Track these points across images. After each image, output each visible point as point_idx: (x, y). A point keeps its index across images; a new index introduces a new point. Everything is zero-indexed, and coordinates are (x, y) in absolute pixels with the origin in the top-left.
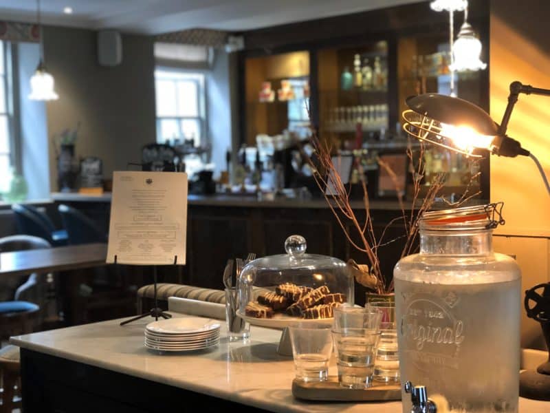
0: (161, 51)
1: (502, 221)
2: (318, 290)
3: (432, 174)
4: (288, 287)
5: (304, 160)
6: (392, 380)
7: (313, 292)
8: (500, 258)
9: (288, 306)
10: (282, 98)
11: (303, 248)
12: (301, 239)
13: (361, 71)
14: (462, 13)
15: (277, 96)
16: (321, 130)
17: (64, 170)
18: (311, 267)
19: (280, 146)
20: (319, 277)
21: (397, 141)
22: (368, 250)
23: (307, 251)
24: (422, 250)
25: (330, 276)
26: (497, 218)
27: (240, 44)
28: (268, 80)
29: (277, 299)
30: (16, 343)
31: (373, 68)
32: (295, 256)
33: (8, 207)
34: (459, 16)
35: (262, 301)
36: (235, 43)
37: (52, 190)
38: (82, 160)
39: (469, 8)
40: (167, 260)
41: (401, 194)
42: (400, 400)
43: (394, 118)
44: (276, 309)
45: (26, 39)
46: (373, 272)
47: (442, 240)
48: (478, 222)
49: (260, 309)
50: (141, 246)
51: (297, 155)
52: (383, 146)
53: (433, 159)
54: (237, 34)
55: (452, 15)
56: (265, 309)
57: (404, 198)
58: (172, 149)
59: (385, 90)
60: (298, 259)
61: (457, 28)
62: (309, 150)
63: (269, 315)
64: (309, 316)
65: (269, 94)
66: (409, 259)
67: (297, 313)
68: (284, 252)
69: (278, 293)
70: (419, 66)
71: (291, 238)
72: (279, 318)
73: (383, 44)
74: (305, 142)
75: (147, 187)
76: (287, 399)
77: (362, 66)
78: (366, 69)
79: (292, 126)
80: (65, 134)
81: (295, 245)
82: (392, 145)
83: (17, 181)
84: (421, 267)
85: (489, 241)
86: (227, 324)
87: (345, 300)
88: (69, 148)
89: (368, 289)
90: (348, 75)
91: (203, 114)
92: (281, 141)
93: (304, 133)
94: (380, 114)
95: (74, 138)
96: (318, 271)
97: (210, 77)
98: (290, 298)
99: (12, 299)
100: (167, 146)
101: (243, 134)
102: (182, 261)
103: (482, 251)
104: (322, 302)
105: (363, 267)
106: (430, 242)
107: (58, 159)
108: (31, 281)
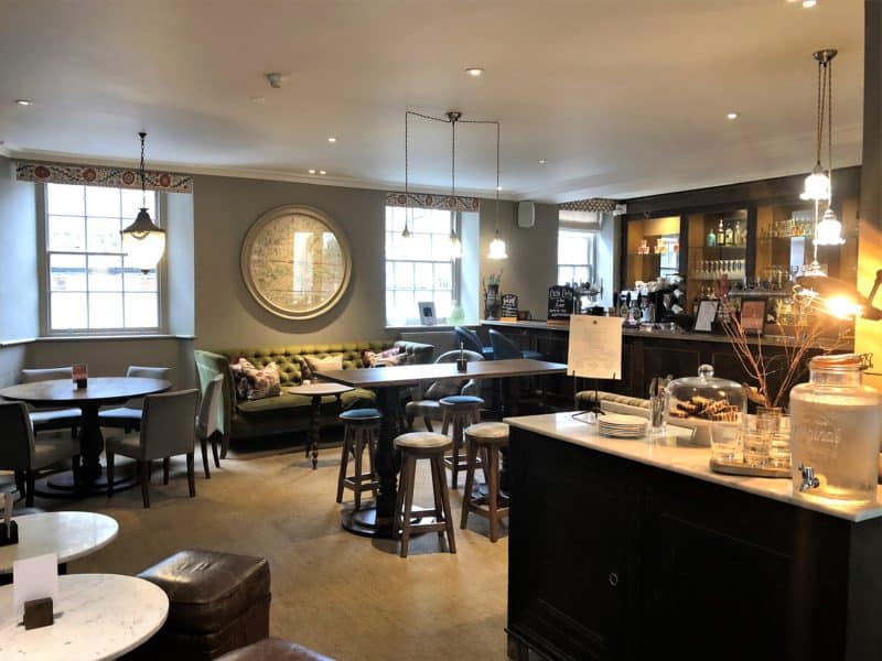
0: (564, 216)
1: (871, 366)
2: (721, 402)
3: (782, 315)
4: (698, 399)
5: (674, 301)
6: (780, 465)
7: (718, 403)
8: (868, 389)
9: (699, 412)
10: (657, 252)
11: (712, 373)
12: (710, 367)
13: (724, 233)
14: (827, 201)
15: (652, 250)
16: (688, 278)
17: (489, 302)
18: (715, 387)
19: (653, 290)
20: (723, 394)
21: (758, 290)
22: (759, 378)
23: (714, 376)
24: (811, 381)
25: (731, 393)
26: (868, 364)
27: (623, 210)
28: (645, 238)
29: (690, 406)
30: (506, 422)
31: (734, 230)
32: (705, 378)
33: (453, 329)
34: (823, 203)
35: (680, 407)
36: (620, 209)
37: (480, 318)
38: (503, 297)
39: (833, 198)
40: (609, 376)
41: (759, 332)
42: (790, 478)
43: (750, 271)
44: (691, 413)
45: (468, 209)
46: (762, 393)
47: (825, 375)
48: (854, 365)
49: (680, 412)
50: (590, 365)
51: (667, 296)
52: (745, 294)
53: (784, 303)
54: (622, 202)
55: (817, 203)
56: (683, 412)
57: (761, 335)
58: (572, 290)
59: (745, 246)
60: (708, 381)
61: (822, 212)
62: (677, 293)
63: (686, 417)
64: (715, 419)
65: (645, 249)
66: (801, 386)
67: (705, 417)
68: (697, 375)
69: (692, 403)
70: (774, 229)
71: (703, 366)
72: (692, 419)
73: (744, 213)
74: (675, 287)
75: (595, 326)
76: (706, 471)
77: (725, 228)
78: (729, 231)
79: (663, 274)
80: (492, 278)
81: (705, 371)
82: (753, 293)
83: (457, 309)
84: (811, 392)
85: (861, 378)
86: (650, 422)
87: (740, 410)
88: (495, 288)
89: (757, 404)
90: (712, 235)
91: (591, 263)
92: (654, 287)
93: (673, 279)
94: (740, 266)
95: (498, 280)
96: (723, 390)
97: (599, 235)
98: (700, 407)
99: (459, 394)
100: (567, 288)
101: (622, 279)
102: (619, 377)
103: (855, 384)
104: (723, 410)
105: (754, 389)
106: (816, 377)
107: (486, 295)
108: (471, 382)
